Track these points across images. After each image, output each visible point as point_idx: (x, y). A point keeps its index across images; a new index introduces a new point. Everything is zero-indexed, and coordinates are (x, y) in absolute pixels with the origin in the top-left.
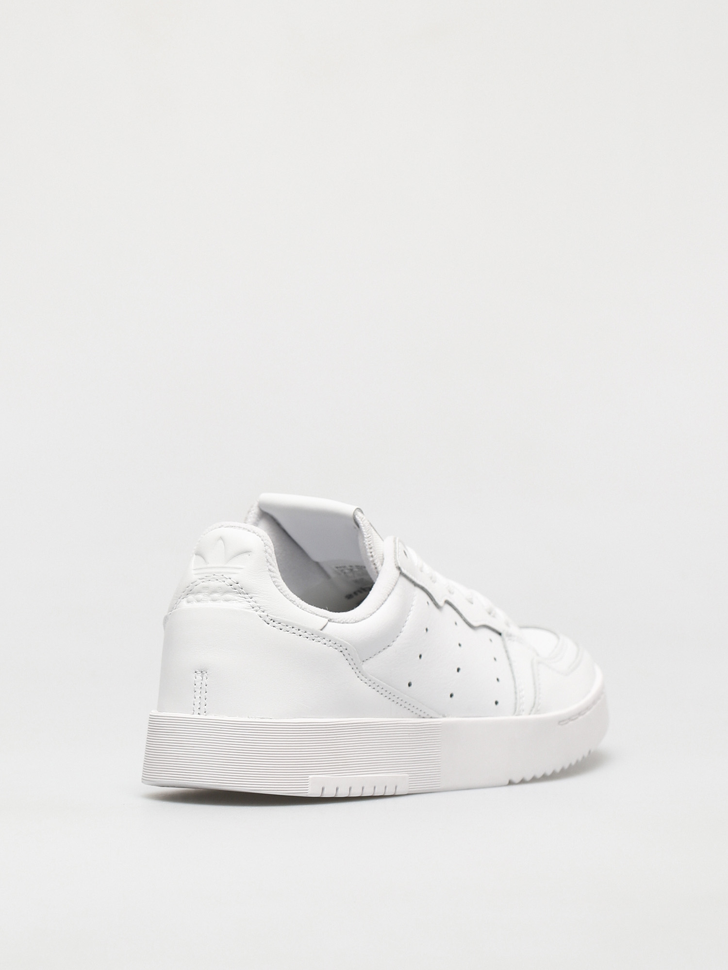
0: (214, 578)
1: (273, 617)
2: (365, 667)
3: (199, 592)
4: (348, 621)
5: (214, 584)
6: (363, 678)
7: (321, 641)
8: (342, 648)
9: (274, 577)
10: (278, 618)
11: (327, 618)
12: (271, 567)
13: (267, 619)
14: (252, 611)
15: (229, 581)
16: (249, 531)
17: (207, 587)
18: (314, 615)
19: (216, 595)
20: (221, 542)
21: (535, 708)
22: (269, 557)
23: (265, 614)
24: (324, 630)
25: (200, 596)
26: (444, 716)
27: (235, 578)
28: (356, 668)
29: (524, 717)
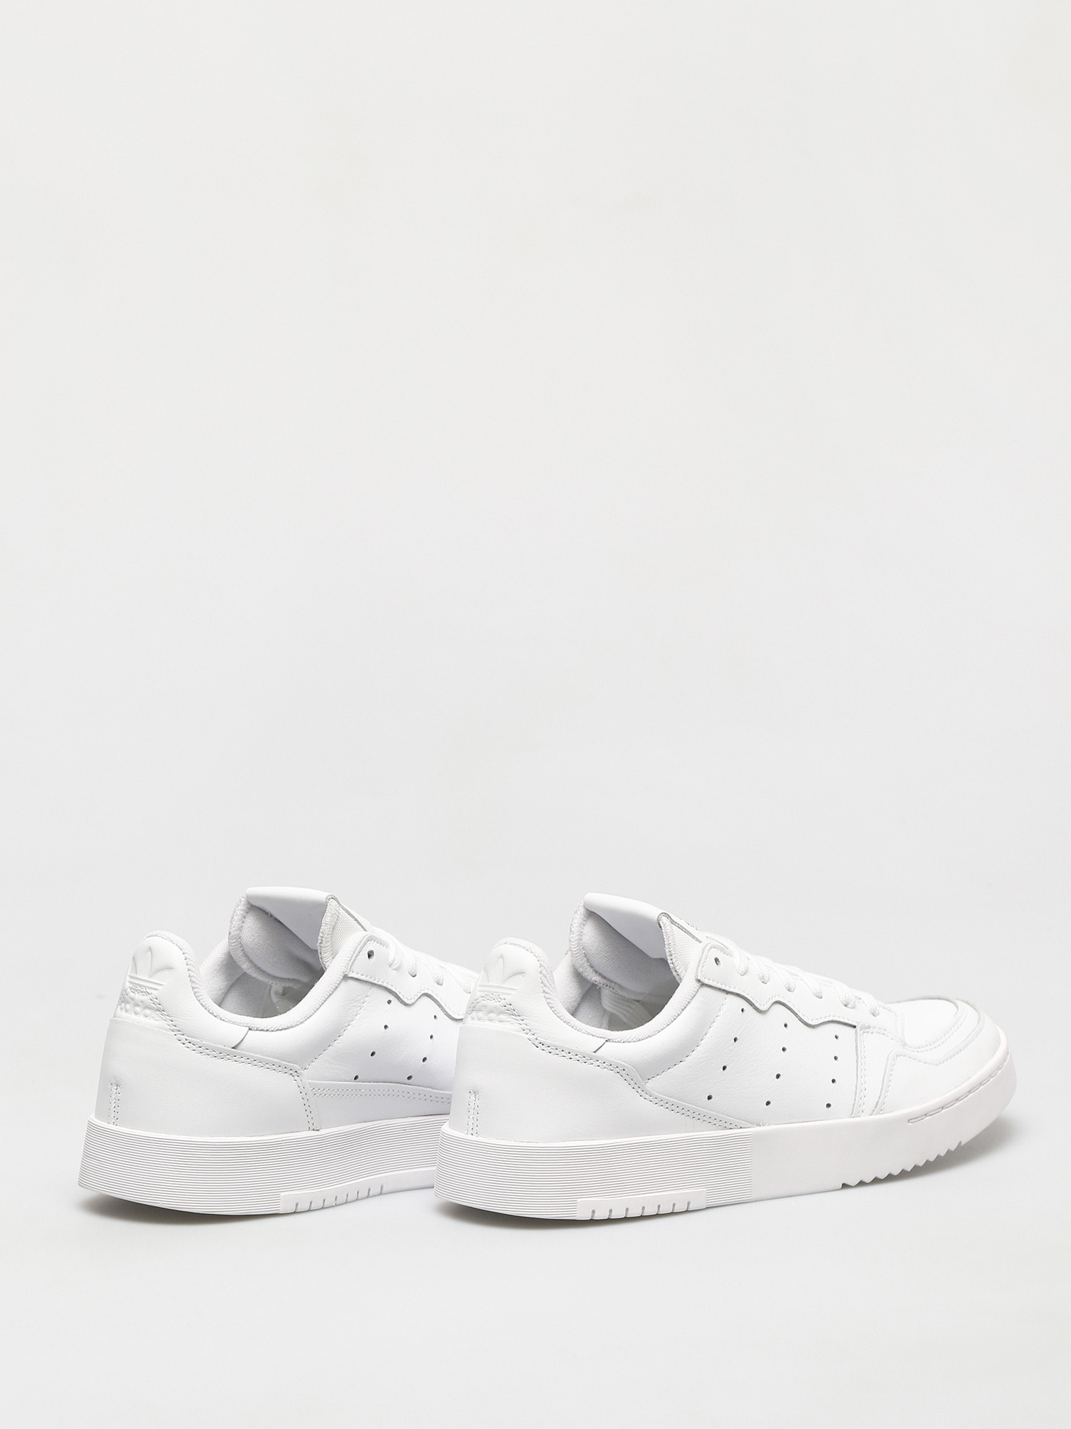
0: (491, 997)
1: (542, 1040)
2: (650, 1085)
3: (480, 1010)
4: (630, 1040)
5: (492, 1004)
6: (647, 1096)
7: (594, 1063)
8: (619, 1070)
9: (548, 998)
10: (548, 1042)
11: (604, 1038)
12: (545, 988)
13: (536, 1043)
14: (522, 1034)
15: (503, 1002)
16: (528, 950)
17: (485, 1006)
18: (591, 1036)
19: (492, 1015)
20: (501, 959)
21: (878, 1108)
22: (543, 978)
23: (534, 1037)
24: (597, 1052)
25: (480, 1014)
26: (759, 1125)
27: (509, 999)
28: (639, 1088)
29: (865, 1118)
